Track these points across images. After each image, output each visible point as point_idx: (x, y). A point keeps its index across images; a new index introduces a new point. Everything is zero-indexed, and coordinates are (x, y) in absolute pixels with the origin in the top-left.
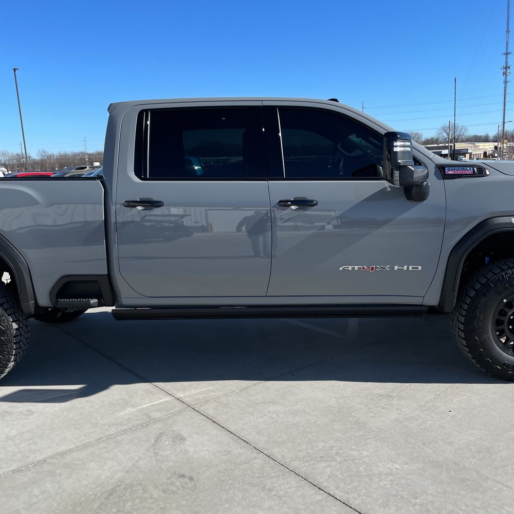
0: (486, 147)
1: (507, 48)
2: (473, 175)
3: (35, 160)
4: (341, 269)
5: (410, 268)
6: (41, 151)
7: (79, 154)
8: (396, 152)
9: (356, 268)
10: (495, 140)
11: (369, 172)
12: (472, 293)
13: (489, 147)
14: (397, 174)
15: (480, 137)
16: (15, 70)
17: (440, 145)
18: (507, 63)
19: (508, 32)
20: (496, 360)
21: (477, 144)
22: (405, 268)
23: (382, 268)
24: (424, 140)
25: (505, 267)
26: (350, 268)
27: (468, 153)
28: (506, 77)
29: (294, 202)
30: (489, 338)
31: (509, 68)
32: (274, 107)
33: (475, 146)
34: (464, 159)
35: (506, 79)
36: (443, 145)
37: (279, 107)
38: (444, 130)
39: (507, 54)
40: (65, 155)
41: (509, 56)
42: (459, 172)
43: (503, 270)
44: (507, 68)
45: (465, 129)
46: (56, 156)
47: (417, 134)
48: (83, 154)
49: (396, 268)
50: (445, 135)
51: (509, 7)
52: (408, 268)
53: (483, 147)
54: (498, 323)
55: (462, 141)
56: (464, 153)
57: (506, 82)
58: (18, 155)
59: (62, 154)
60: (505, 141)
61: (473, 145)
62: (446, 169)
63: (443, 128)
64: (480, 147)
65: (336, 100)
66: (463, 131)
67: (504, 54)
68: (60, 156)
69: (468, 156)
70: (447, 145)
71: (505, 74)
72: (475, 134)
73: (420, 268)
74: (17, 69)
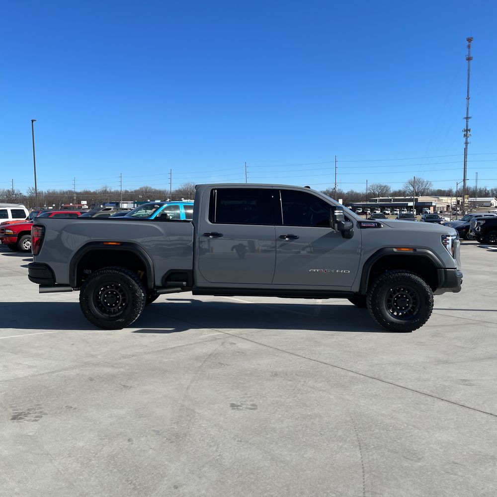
0: (449, 201)
1: (467, 113)
2: (375, 227)
3: (25, 196)
4: (310, 271)
5: (344, 272)
6: (31, 188)
7: (67, 192)
8: (336, 215)
9: (318, 270)
10: (458, 195)
11: (326, 224)
12: (375, 286)
13: (452, 201)
14: (336, 225)
15: (444, 191)
16: (33, 121)
17: (407, 197)
18: (467, 126)
19: (468, 99)
20: (387, 320)
21: (441, 198)
22: (342, 271)
23: (330, 271)
24: (392, 192)
25: (391, 273)
26: (315, 271)
27: (432, 206)
28: (467, 139)
29: (287, 237)
30: (384, 309)
31: (470, 131)
32: (278, 190)
33: (439, 200)
34: (428, 211)
35: (467, 140)
36: (409, 197)
37: (280, 190)
38: (410, 184)
39: (467, 118)
40: (54, 193)
41: (469, 120)
42: (368, 225)
43: (390, 274)
44: (467, 130)
45: (430, 184)
46: (45, 193)
47: (385, 186)
48: (71, 192)
49: (337, 271)
50: (412, 188)
51: (469, 77)
53: (446, 201)
54: (389, 301)
55: (428, 195)
56: (428, 205)
57: (467, 143)
58: (9, 191)
59: (51, 191)
60: (466, 196)
61: (437, 199)
62: (362, 223)
63: (410, 183)
64: (444, 201)
65: (309, 187)
66: (428, 185)
67: (465, 118)
68: (49, 193)
69: (432, 208)
70: (413, 197)
71: (466, 136)
72: (440, 189)
73: (349, 272)
74: (35, 121)
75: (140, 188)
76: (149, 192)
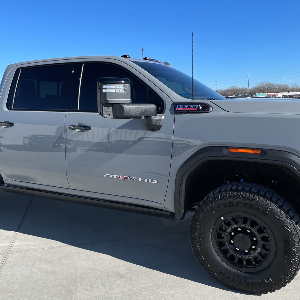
2: (198, 111)
4: (105, 176)
5: (150, 181)
9: (115, 176)
22: (146, 180)
23: (131, 178)
26: (111, 176)
42: (187, 109)
49: (140, 179)
52: (148, 181)
62: (177, 106)
74: (144, 49)
75: (230, 88)
76: (235, 90)
